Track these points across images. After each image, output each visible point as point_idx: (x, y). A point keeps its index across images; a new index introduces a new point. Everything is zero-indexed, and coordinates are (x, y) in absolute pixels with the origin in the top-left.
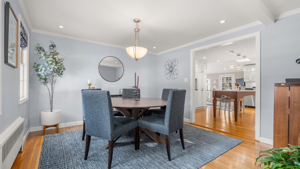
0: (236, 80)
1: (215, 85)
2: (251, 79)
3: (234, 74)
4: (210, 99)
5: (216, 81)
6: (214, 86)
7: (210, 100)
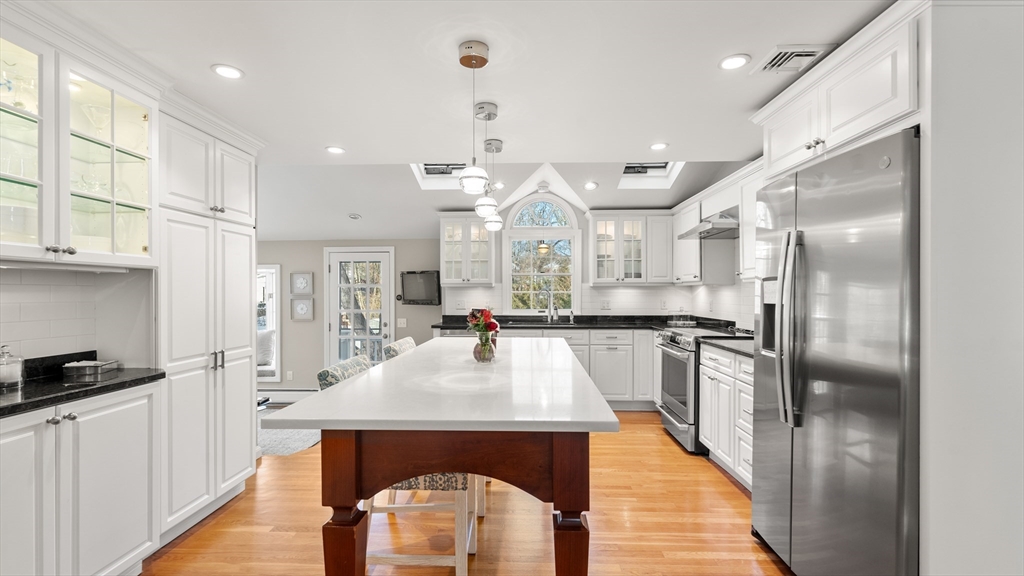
0: (403, 274)
1: (302, 297)
2: (470, 278)
3: (392, 249)
4: (278, 374)
5: (309, 277)
6: (296, 302)
7: (277, 378)
